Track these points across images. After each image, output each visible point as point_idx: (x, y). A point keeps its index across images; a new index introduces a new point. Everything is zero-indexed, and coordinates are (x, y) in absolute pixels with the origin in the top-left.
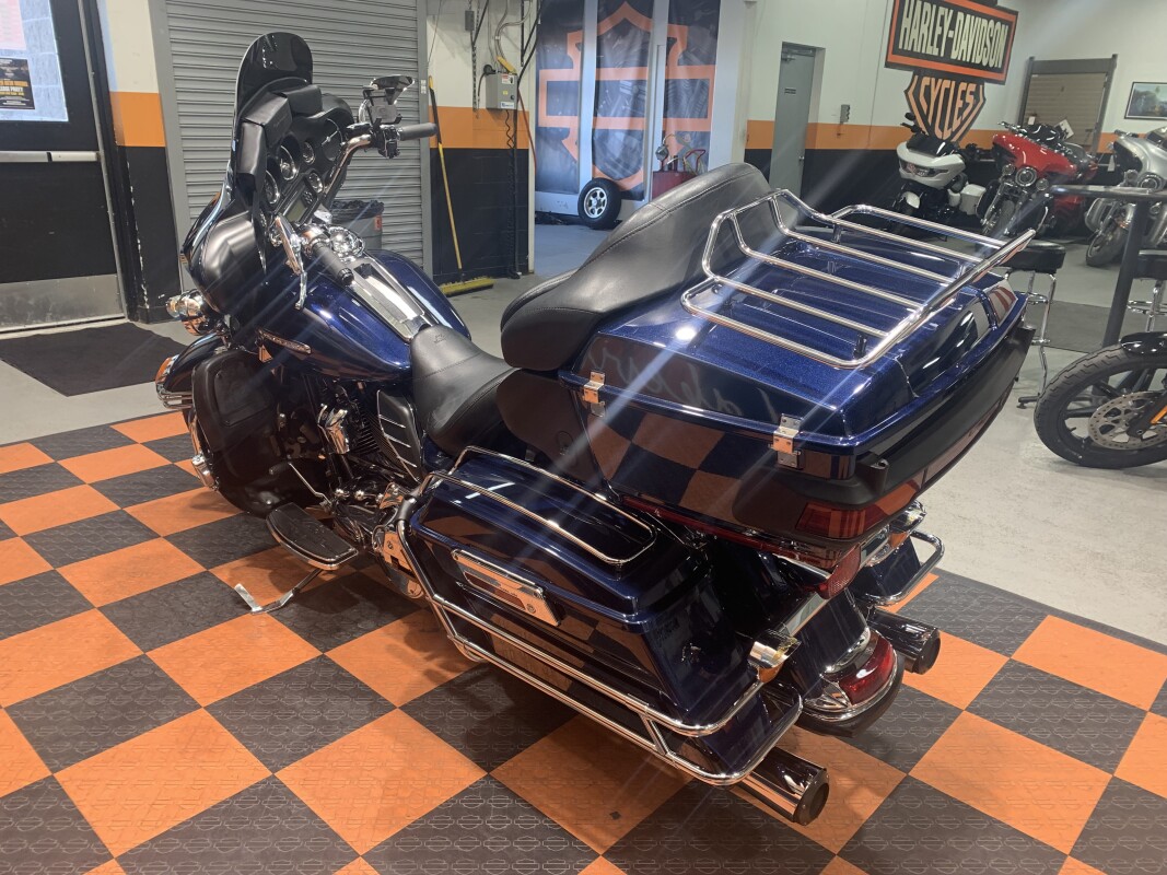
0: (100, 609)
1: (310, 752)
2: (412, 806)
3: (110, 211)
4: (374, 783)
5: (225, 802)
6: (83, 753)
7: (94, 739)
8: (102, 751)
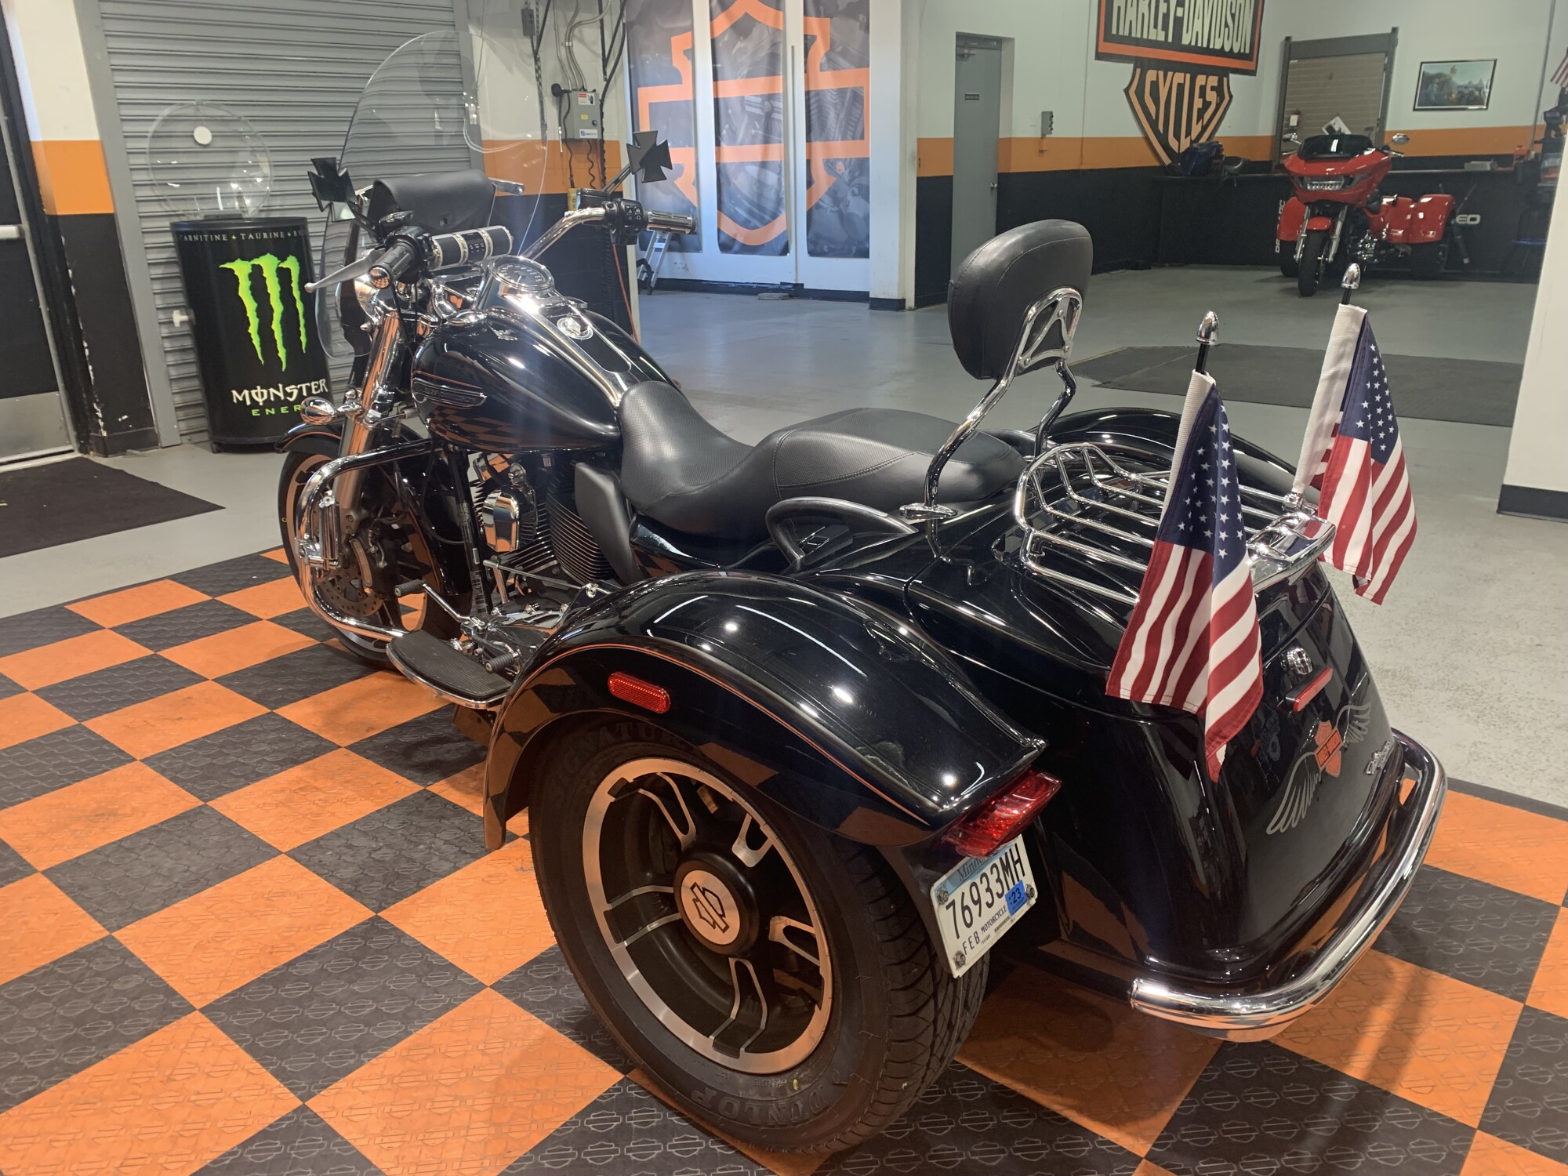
0: (44, 873)
1: (360, 1064)
2: (513, 1135)
3: (42, 306)
4: (457, 1103)
5: (231, 1153)
6: (17, 1095)
7: (32, 1071)
8: (42, 1090)
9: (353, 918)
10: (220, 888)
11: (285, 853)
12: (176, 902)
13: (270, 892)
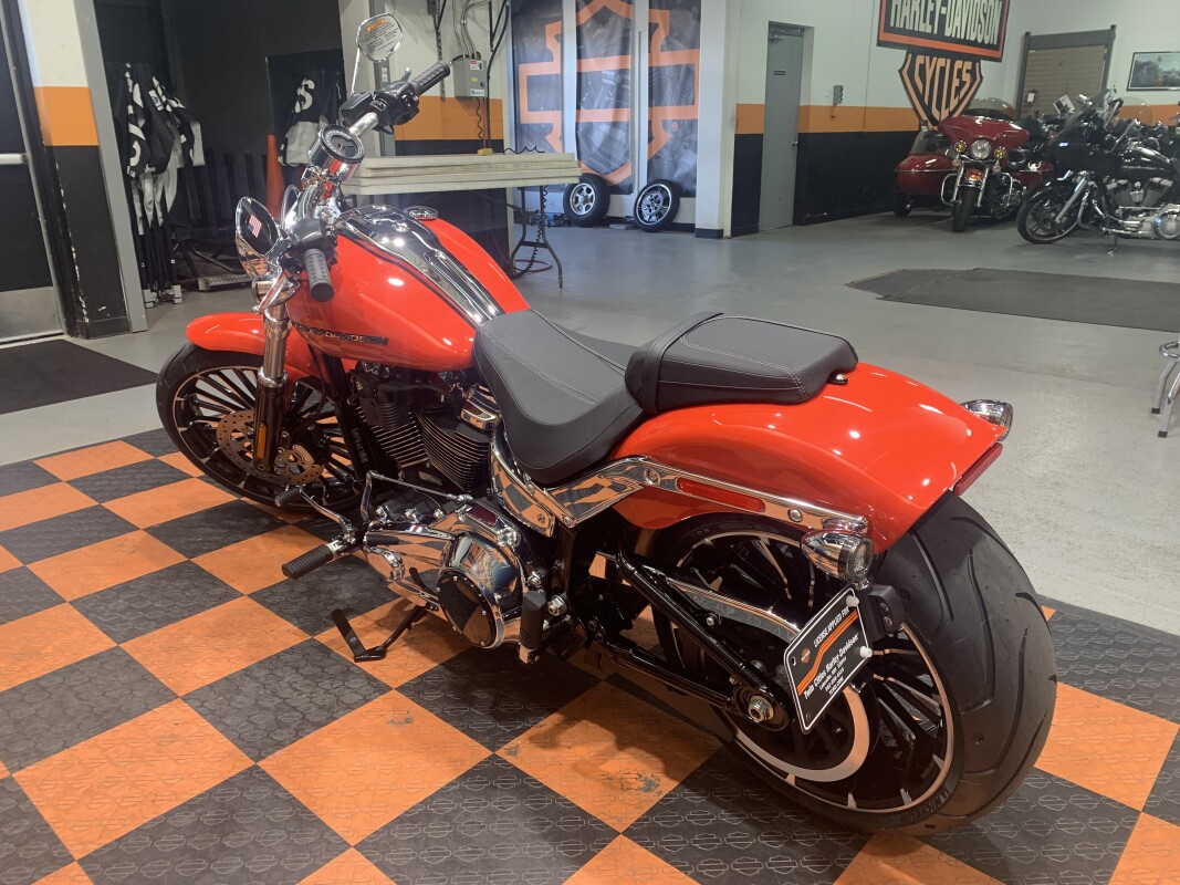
3: (41, 219)
11: (181, 698)
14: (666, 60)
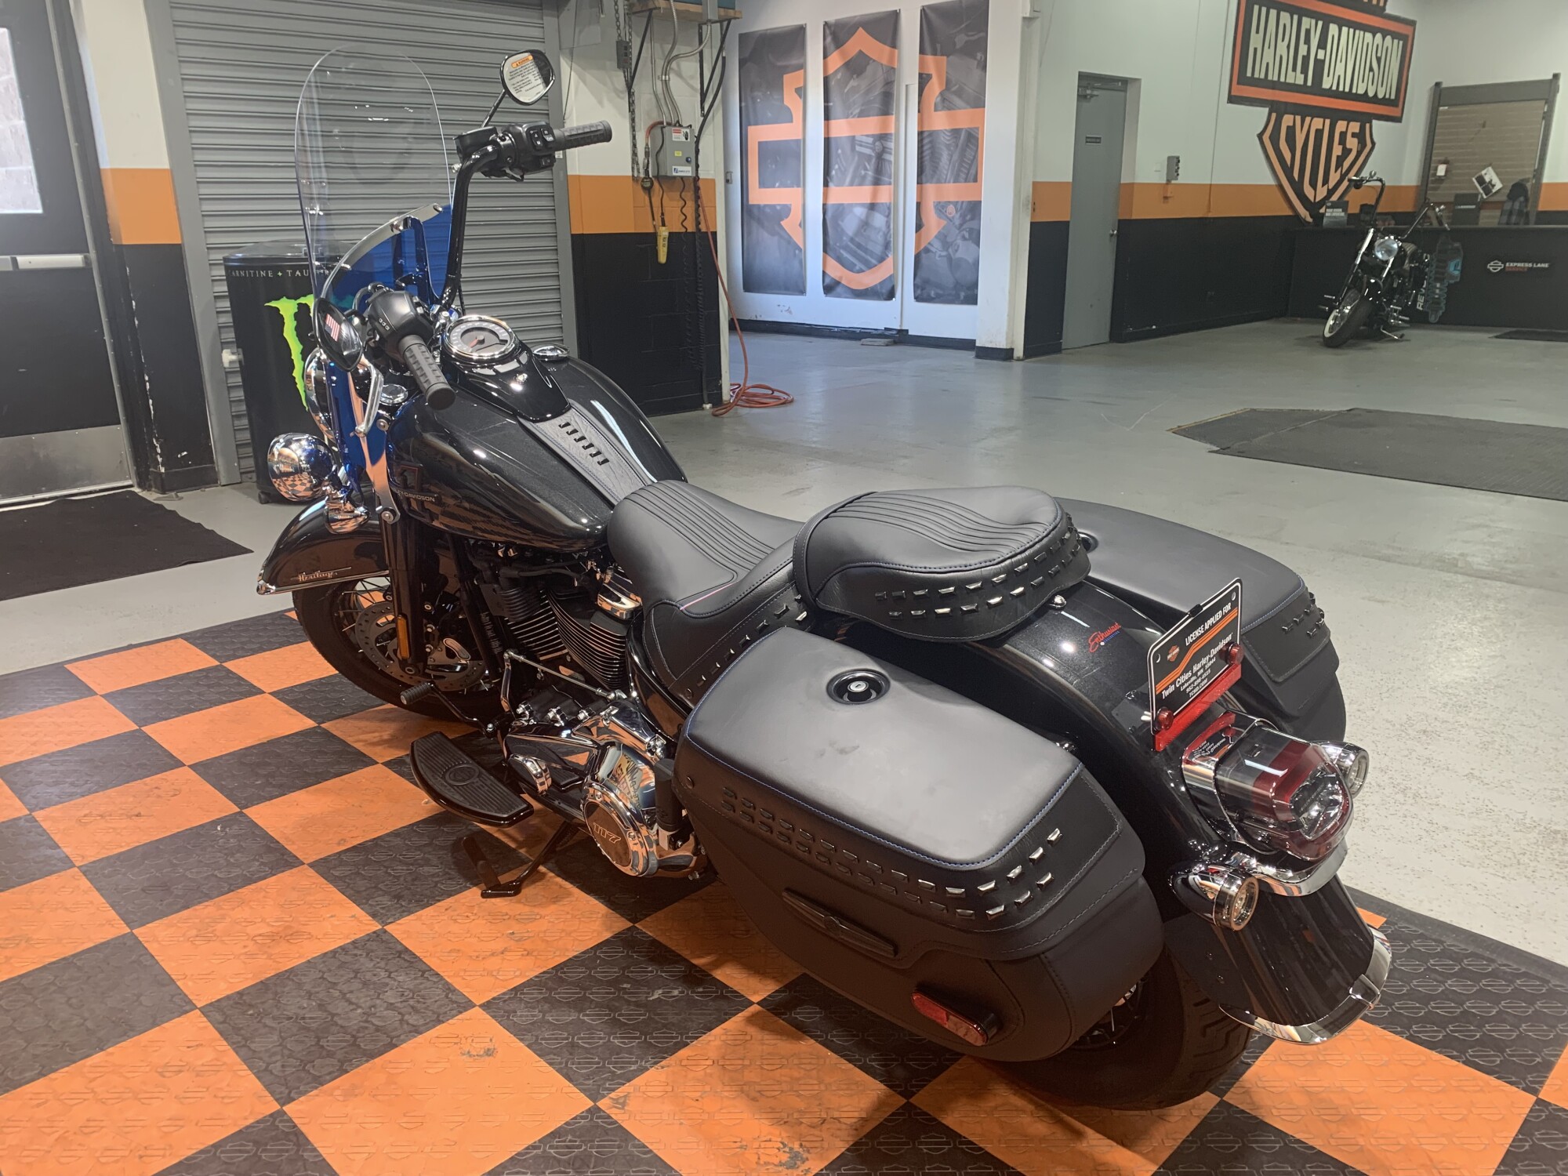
3: (106, 338)
9: (251, 1113)
10: (112, 1054)
11: (199, 1009)
12: (55, 1071)
13: (166, 1065)
14: (940, 122)
